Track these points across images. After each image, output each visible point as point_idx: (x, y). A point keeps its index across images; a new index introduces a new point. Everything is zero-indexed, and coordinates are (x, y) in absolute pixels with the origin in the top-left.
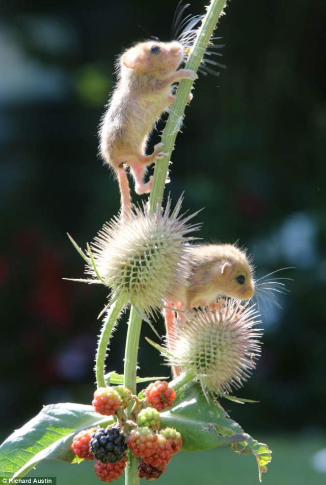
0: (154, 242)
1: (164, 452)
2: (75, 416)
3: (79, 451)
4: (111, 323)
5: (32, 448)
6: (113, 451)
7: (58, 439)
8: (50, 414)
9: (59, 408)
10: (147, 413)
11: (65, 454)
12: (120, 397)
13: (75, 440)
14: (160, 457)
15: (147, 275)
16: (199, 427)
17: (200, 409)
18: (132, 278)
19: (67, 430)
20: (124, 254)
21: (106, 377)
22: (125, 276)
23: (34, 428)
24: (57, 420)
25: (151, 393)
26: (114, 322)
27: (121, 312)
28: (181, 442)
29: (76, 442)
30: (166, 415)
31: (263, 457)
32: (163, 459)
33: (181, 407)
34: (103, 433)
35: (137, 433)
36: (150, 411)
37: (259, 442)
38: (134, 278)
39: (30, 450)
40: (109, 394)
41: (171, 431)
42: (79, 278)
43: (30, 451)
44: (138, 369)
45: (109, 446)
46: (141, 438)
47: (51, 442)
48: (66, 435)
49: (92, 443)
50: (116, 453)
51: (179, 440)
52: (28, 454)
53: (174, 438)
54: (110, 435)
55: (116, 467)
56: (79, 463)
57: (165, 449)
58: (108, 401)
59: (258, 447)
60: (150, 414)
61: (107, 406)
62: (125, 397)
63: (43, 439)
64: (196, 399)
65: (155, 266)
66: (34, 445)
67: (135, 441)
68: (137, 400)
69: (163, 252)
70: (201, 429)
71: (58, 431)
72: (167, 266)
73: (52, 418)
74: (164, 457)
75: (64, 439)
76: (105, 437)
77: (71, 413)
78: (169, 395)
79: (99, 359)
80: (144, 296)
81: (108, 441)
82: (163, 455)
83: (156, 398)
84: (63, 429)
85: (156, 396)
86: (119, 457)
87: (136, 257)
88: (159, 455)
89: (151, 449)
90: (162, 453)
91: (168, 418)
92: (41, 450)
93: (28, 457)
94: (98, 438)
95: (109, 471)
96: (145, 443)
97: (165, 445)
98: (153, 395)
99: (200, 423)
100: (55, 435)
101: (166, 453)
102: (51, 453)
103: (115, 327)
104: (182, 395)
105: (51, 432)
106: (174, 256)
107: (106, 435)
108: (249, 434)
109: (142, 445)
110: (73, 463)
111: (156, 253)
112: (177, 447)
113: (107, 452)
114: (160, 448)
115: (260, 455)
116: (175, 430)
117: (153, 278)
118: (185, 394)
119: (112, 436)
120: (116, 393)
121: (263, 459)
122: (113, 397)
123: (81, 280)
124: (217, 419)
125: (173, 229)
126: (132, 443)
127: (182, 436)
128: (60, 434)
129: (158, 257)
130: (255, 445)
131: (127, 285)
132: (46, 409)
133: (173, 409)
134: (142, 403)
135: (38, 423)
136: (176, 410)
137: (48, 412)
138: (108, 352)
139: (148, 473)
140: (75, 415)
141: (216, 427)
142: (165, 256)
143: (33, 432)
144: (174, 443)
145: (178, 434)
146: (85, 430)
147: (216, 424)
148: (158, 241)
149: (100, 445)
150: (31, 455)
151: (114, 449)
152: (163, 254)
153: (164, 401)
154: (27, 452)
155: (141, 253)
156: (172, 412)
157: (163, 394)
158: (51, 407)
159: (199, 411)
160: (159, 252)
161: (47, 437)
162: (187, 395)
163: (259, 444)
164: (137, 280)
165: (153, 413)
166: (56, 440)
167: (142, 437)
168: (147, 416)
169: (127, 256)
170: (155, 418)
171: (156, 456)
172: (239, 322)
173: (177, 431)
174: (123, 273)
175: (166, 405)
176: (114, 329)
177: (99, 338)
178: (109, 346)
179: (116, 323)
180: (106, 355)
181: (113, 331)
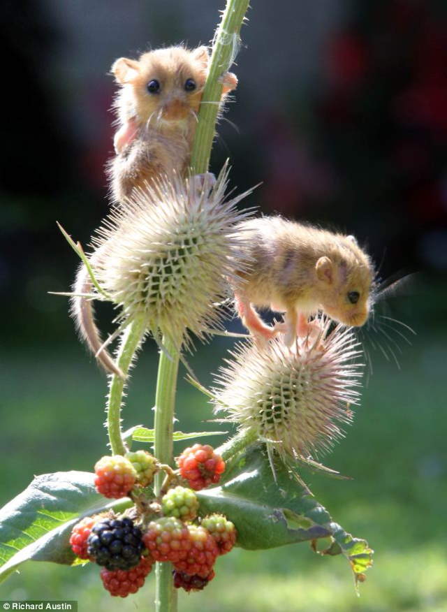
0: (183, 237)
1: (202, 554)
2: (80, 493)
3: (81, 549)
4: (126, 357)
5: (14, 541)
6: (121, 554)
7: (53, 528)
8: (43, 489)
9: (58, 479)
10: (175, 496)
11: (61, 552)
12: (134, 471)
13: (75, 531)
14: (197, 562)
15: (173, 287)
16: (261, 514)
17: (267, 486)
18: (151, 292)
19: (67, 514)
20: (138, 256)
21: (124, 436)
22: (140, 289)
23: (18, 510)
24: (53, 498)
25: (185, 464)
26: (131, 355)
27: (142, 340)
28: (234, 537)
29: (75, 535)
30: (214, 493)
31: (358, 561)
32: (201, 565)
33: (239, 482)
34: (107, 526)
35: (159, 526)
36: (180, 493)
37: (354, 537)
38: (154, 292)
39: (12, 544)
40: (117, 467)
41: (218, 520)
43: (12, 546)
44: (176, 422)
45: (116, 546)
46: (162, 535)
47: (44, 532)
48: (63, 523)
49: (90, 540)
50: (127, 556)
51: (230, 534)
52: (8, 550)
53: (223, 530)
54: (117, 529)
55: (131, 575)
56: (84, 565)
57: (205, 549)
58: (114, 478)
59: (352, 544)
60: (180, 497)
61: (114, 486)
62: (147, 469)
63: (31, 527)
64: (259, 471)
65: (184, 273)
66: (18, 537)
67: (154, 539)
68: (169, 472)
69: (196, 251)
70: (264, 517)
71: (55, 515)
72: (203, 272)
73: (45, 496)
74: (203, 562)
75: (60, 529)
76: (110, 532)
77: (74, 488)
78: (212, 467)
79: (111, 410)
80: (171, 318)
81: (113, 537)
82: (201, 559)
83: (193, 471)
84: (61, 512)
85: (192, 469)
86: (132, 562)
87: (157, 261)
88: (195, 559)
89: (179, 551)
90: (199, 555)
91: (218, 499)
92: (28, 544)
93: (9, 555)
94: (99, 533)
95: (121, 581)
96: (168, 542)
97: (204, 543)
98: (188, 466)
99: (262, 508)
100: (50, 522)
101: (205, 555)
102: (39, 552)
103: (133, 362)
104: (242, 463)
105: (43, 517)
106: (214, 259)
107: (111, 528)
108: (339, 524)
109: (165, 546)
110: (74, 565)
111: (187, 254)
112: (226, 545)
113: (112, 555)
114: (196, 548)
115: (354, 557)
116: (225, 519)
117: (183, 291)
118: (246, 461)
119: (121, 530)
120: (129, 466)
121: (358, 564)
122: (124, 472)
124: (291, 502)
125: (213, 217)
126: (150, 542)
127: (236, 527)
128: (57, 521)
129: (189, 261)
130: (347, 542)
131: (143, 303)
132: (40, 480)
133: (227, 485)
134: (175, 476)
135: (26, 503)
136: (231, 486)
137: (41, 486)
138: (124, 399)
139: (185, 582)
140: (79, 491)
141: (285, 514)
142: (200, 258)
143: (18, 517)
144: (221, 539)
145: (229, 524)
146: (90, 516)
147: (287, 510)
148: (189, 236)
149: (102, 545)
150: (13, 550)
151: (122, 550)
152: (196, 256)
153: (205, 475)
154: (8, 547)
155: (164, 254)
156: (225, 489)
157: (203, 464)
158: (47, 478)
159: (265, 487)
160: (190, 253)
161: (38, 524)
162: (249, 461)
163: (354, 539)
164: (158, 295)
165: (184, 496)
166: (51, 530)
167: (165, 532)
168: (175, 500)
169: (142, 259)
170: (188, 504)
171: (191, 561)
173: (228, 520)
174: (137, 285)
175: (208, 481)
176: (131, 365)
177: (110, 379)
178: (125, 390)
179: (134, 356)
180: (122, 404)
181: (131, 367)
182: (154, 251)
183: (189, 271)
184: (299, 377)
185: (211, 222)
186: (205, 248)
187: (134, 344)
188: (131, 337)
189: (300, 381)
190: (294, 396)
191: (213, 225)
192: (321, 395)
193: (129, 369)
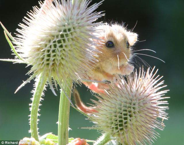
0: (63, 28)
20: (39, 38)
26: (40, 93)
27: (46, 85)
38: (48, 58)
42: (7, 58)
44: (70, 130)
69: (70, 36)
72: (74, 47)
79: (32, 123)
87: (49, 41)
103: (42, 97)
111: (65, 37)
117: (64, 57)
123: (9, 60)
125: (79, 17)
129: (66, 41)
138: (39, 117)
142: (73, 39)
148: (67, 28)
152: (70, 38)
160: (67, 37)
164: (50, 60)
172: (146, 92)
176: (41, 99)
177: (31, 106)
178: (39, 112)
179: (43, 94)
180: (38, 120)
181: (42, 100)
182: (47, 36)
183: (66, 46)
184: (132, 104)
185: (78, 20)
186: (75, 34)
187: (42, 87)
188: (40, 83)
189: (132, 106)
190: (129, 114)
191: (79, 21)
192: (144, 114)
193: (40, 101)
